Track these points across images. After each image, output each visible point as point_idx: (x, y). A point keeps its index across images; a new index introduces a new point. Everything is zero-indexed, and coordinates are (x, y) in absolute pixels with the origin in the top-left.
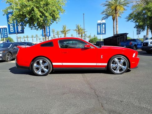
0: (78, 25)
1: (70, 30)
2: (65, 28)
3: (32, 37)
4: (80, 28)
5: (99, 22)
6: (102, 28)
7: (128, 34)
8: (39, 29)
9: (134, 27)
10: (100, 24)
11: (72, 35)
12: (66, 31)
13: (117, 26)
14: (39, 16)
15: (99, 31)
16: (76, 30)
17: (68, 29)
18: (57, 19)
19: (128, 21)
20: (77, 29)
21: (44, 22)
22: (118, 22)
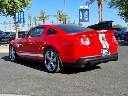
0: (59, 10)
1: (49, 16)
2: (44, 14)
3: (4, 23)
4: (61, 14)
5: (81, 7)
6: (85, 15)
7: (113, 22)
8: (9, 15)
9: (118, 15)
10: (83, 10)
11: (52, 22)
12: (45, 17)
13: (103, 12)
14: (7, 2)
15: (81, 18)
16: (56, 16)
17: (47, 15)
18: (28, 6)
19: (110, 7)
20: (58, 15)
21: (13, 8)
22: (103, 8)
